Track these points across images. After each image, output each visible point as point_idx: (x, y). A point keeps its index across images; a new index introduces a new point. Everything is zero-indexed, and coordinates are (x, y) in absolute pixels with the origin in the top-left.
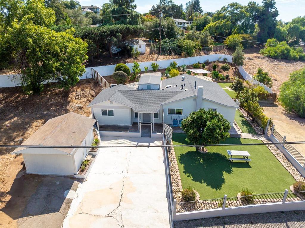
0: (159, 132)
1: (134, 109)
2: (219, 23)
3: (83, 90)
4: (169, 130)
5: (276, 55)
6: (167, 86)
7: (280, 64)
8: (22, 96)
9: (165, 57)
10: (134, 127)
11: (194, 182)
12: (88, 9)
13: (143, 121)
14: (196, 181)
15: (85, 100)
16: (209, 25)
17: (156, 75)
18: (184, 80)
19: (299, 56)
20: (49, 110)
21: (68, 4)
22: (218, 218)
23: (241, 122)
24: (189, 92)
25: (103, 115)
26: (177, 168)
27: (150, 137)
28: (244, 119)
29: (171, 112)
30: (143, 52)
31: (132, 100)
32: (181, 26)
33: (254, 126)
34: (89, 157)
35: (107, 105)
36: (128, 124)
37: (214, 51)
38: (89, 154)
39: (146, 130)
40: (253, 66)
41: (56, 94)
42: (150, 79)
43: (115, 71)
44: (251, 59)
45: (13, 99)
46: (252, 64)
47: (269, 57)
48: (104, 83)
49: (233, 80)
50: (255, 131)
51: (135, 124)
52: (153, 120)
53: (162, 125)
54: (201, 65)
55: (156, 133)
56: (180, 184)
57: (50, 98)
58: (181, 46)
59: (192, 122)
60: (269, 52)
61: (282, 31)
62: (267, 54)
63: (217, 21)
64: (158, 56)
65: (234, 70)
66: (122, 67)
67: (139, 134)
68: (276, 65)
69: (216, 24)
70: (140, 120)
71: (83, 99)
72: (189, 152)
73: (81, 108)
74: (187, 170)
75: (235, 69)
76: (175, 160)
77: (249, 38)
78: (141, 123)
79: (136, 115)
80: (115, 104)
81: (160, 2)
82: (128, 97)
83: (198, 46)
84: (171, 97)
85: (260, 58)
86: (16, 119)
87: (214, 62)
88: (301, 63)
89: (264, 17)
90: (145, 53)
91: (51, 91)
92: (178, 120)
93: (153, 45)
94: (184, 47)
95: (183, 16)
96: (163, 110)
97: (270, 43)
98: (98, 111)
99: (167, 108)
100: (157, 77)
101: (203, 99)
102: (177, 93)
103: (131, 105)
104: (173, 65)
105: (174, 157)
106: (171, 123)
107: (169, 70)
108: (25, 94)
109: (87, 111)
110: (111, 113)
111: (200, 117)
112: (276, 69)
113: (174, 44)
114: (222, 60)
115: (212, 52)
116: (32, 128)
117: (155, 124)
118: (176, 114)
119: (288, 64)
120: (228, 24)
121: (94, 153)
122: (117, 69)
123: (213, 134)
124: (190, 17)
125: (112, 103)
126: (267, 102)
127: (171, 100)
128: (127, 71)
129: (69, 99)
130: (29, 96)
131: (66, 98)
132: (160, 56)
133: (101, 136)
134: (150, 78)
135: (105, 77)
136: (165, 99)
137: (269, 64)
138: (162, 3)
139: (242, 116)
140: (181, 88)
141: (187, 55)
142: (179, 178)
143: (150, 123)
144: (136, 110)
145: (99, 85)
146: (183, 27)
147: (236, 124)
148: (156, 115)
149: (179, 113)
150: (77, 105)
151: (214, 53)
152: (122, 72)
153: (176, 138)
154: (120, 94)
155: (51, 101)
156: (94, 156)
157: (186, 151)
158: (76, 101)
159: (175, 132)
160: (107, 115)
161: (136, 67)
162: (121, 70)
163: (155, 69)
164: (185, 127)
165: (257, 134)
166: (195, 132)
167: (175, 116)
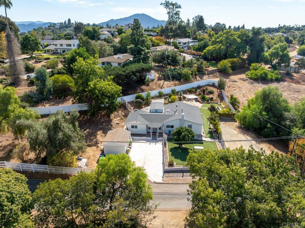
0: (161, 137)
1: (148, 125)
2: (215, 48)
3: (117, 112)
4: (165, 136)
5: (256, 77)
6: (167, 111)
7: (258, 85)
8: (86, 117)
9: (169, 83)
10: (148, 134)
11: (175, 159)
12: (106, 31)
13: (153, 131)
14: (176, 159)
15: (120, 119)
16: (207, 48)
17: (161, 102)
18: (177, 106)
19: (275, 78)
20: (102, 125)
21: (91, 30)
22: (182, 171)
23: (208, 132)
24: (177, 116)
25: (132, 128)
26: (168, 154)
27: (156, 140)
28: (210, 130)
29: (168, 127)
30: (153, 79)
31: (147, 120)
32: (186, 45)
33: (215, 134)
34: (129, 148)
35: (134, 123)
36: (145, 133)
37: (208, 75)
38: (128, 147)
39: (154, 136)
40: (235, 88)
41: (104, 115)
42: (157, 106)
43: (136, 99)
44: (236, 82)
45: (81, 118)
46: (235, 86)
47: (251, 78)
48: (129, 107)
49: (216, 101)
50: (214, 137)
51: (149, 133)
52: (158, 131)
53: (162, 133)
54: (194, 90)
55: (159, 138)
56: (169, 159)
57: (101, 118)
58: (181, 74)
59: (176, 133)
60: (251, 75)
61: (265, 56)
62: (249, 77)
63: (214, 46)
64: (164, 82)
65: (219, 93)
66: (140, 96)
67: (151, 138)
68: (254, 86)
69: (213, 48)
70: (151, 131)
71: (119, 118)
72: (175, 147)
73: (118, 124)
74: (172, 155)
75: (220, 91)
76: (168, 150)
77: (238, 61)
78: (152, 133)
79: (149, 128)
80: (138, 123)
81: (168, 18)
82: (145, 119)
83: (195, 72)
84: (168, 119)
85: (243, 80)
86: (88, 130)
87: (204, 86)
88: (276, 83)
89: (253, 42)
90: (154, 80)
91: (100, 113)
92: (171, 131)
93: (160, 73)
94: (183, 74)
95: (188, 34)
96: (163, 126)
97: (254, 66)
98: (129, 126)
99: (166, 124)
100: (161, 103)
101: (184, 120)
102: (171, 116)
103: (147, 123)
104: (173, 92)
105: (167, 149)
106: (168, 132)
107: (170, 96)
108: (87, 116)
109: (121, 125)
110: (136, 127)
111: (179, 131)
112: (252, 90)
113: (176, 72)
114: (211, 84)
115: (206, 75)
116: (98, 135)
117: (159, 133)
118: (171, 127)
119: (264, 85)
120: (223, 48)
121: (130, 147)
122: (137, 98)
123: (184, 138)
124: (194, 36)
125: (137, 122)
126: (231, 119)
127: (168, 120)
128: (142, 99)
129: (111, 118)
130: (90, 117)
131: (109, 118)
132: (165, 82)
133: (132, 139)
134: (157, 104)
135: (129, 103)
136: (165, 120)
137: (249, 86)
138: (171, 19)
139: (210, 129)
140: (174, 113)
141: (185, 81)
142: (168, 157)
143: (156, 133)
144: (149, 126)
145: (127, 108)
146: (188, 46)
147: (205, 133)
148: (160, 129)
149: (172, 127)
150: (116, 122)
151: (207, 76)
152: (140, 100)
153: (169, 140)
154: (141, 117)
155: (102, 120)
156: (130, 148)
157: (174, 147)
158: (115, 119)
159: (169, 137)
160: (134, 128)
161: (148, 95)
162: (139, 98)
163: (160, 96)
164: (173, 135)
165: (214, 139)
166: (177, 137)
167: (170, 129)
